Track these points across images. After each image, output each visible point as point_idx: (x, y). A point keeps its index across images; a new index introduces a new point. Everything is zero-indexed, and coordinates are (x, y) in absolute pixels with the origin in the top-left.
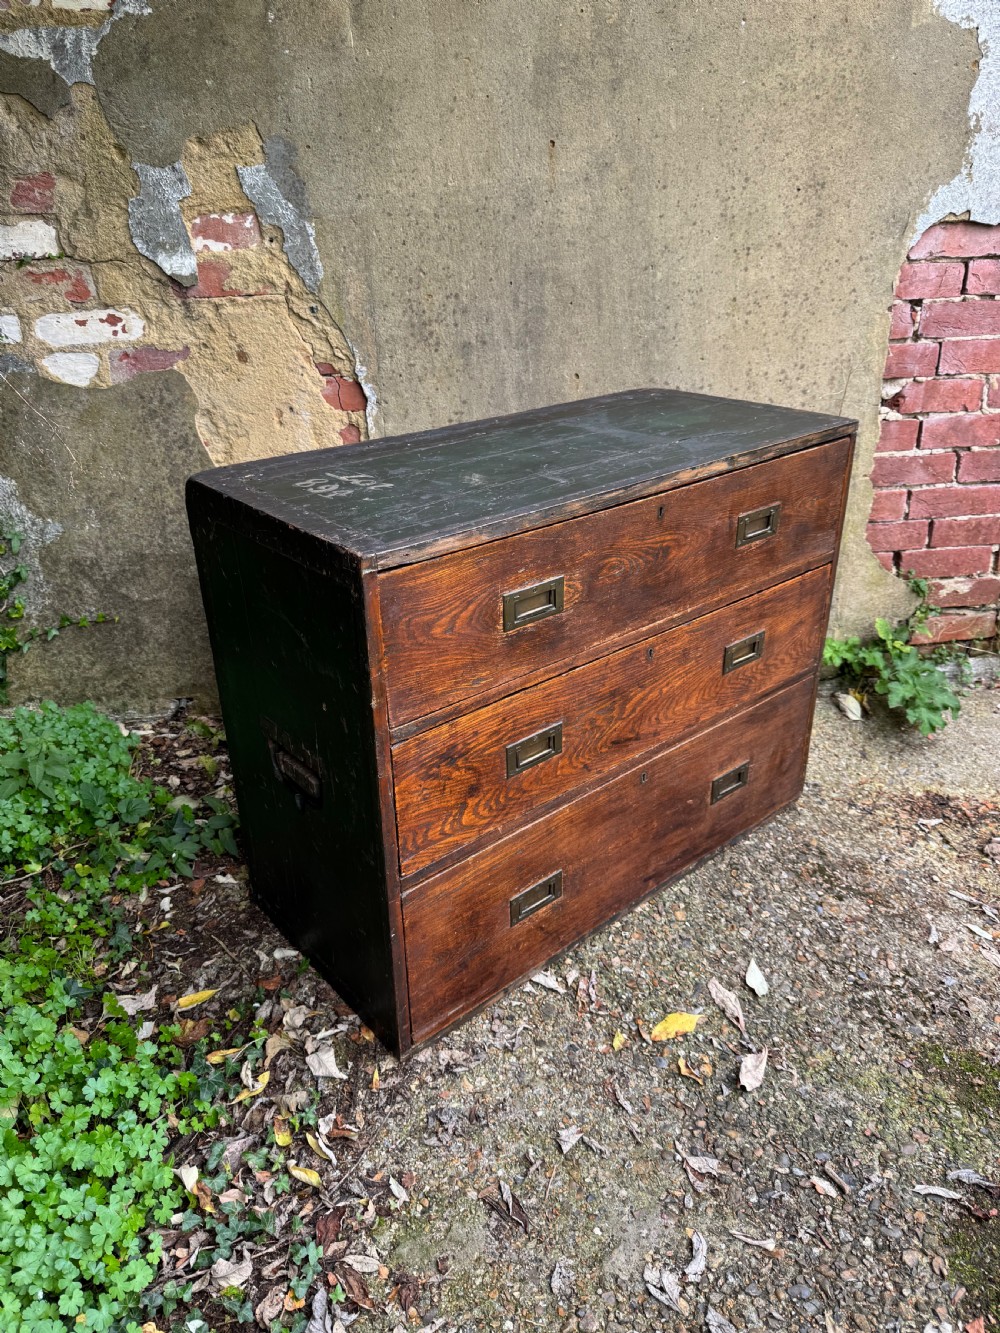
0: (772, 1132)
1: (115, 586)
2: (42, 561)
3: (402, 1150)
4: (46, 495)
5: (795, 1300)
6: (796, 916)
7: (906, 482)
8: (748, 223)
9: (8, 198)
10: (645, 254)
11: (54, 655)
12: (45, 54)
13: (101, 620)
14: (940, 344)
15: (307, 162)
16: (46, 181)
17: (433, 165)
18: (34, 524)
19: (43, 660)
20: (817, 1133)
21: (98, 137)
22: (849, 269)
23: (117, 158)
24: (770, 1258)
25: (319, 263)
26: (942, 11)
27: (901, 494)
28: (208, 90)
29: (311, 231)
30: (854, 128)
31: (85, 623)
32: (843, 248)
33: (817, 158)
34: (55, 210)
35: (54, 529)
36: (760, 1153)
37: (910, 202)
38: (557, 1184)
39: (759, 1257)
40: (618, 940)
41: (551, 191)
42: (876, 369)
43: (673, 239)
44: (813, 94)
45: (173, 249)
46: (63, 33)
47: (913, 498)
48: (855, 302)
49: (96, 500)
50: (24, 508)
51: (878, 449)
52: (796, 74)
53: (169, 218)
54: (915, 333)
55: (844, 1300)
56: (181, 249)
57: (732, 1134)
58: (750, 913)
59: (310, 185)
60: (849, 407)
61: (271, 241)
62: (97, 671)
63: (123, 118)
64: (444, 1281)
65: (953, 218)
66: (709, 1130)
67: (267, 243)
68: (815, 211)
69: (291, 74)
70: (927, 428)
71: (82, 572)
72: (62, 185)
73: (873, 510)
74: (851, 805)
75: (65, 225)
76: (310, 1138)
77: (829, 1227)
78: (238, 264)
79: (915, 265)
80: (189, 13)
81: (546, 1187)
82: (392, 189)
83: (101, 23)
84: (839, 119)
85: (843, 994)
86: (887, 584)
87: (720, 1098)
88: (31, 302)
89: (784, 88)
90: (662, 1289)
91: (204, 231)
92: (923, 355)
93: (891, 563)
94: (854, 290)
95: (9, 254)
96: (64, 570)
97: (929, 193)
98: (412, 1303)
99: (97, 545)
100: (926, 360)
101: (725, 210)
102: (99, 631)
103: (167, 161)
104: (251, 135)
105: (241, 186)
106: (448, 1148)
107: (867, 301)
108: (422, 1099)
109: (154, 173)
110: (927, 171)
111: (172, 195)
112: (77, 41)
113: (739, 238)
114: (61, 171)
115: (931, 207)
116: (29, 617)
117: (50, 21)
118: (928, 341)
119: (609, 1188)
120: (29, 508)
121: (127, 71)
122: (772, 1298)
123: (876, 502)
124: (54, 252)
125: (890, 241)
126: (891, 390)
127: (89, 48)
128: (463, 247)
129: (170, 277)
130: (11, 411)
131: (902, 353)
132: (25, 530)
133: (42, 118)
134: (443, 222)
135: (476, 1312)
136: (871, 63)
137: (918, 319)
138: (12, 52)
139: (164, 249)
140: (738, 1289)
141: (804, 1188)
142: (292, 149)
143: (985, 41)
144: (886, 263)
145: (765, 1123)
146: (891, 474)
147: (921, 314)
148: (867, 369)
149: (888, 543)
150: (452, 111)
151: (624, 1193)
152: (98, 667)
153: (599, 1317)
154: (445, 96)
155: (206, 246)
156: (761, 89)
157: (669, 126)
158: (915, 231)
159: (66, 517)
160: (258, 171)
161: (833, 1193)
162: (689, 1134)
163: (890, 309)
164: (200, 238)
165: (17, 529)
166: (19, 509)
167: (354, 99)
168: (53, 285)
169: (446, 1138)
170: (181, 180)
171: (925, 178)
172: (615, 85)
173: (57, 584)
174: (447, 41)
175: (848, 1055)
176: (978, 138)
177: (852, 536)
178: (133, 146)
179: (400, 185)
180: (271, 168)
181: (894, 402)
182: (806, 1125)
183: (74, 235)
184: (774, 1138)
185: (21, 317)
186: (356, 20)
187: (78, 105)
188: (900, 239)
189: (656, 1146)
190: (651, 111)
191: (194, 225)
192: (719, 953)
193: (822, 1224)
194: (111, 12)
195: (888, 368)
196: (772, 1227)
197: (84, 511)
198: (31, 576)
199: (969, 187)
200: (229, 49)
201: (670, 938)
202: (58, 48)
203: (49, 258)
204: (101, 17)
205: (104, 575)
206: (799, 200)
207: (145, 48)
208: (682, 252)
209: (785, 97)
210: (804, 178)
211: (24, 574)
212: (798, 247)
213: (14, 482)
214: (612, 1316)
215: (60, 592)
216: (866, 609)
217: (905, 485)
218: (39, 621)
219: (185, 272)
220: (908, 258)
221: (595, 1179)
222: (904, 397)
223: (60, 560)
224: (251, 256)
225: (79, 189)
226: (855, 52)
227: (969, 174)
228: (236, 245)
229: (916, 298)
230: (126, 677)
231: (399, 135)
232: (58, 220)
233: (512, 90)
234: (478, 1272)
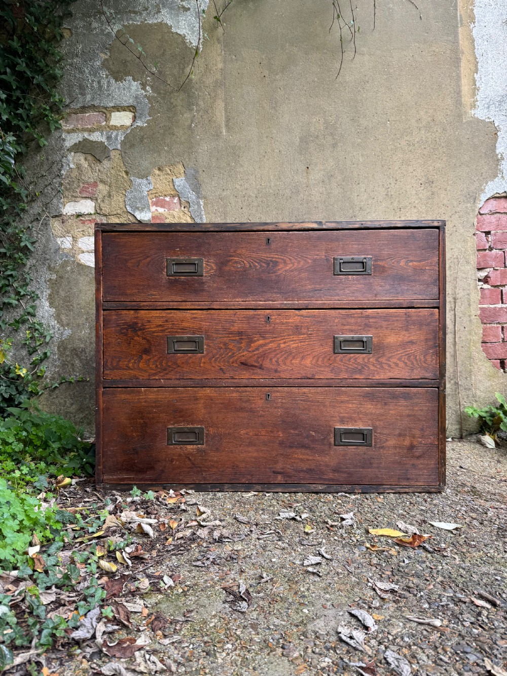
0: (440, 579)
1: (91, 362)
2: (59, 348)
3: (178, 567)
4: (67, 316)
5: (458, 652)
6: (457, 504)
7: (499, 321)
8: (399, 198)
9: (78, 191)
10: (351, 211)
11: (54, 398)
12: (104, 140)
13: (81, 380)
14: (504, 252)
15: (203, 177)
16: (95, 184)
17: (256, 177)
18: (59, 330)
19: (48, 401)
20: (474, 581)
21: (119, 168)
22: (451, 217)
23: (125, 176)
24: (438, 631)
25: (204, 216)
26: (476, 116)
27: (498, 327)
28: (165, 151)
29: (202, 203)
30: (444, 160)
31: (72, 381)
32: (446, 208)
33: (428, 171)
34: (96, 196)
35: (68, 332)
36: (432, 587)
37: (476, 189)
38: (280, 588)
39: (429, 630)
40: (339, 506)
41: (307, 187)
42: (472, 262)
43: (364, 205)
44: (423, 147)
45: (142, 210)
46: (112, 133)
47: (504, 329)
48: (456, 231)
49: (90, 319)
50: (56, 322)
51: (480, 303)
52: (414, 140)
53: (143, 198)
54: (490, 247)
55: (501, 654)
56: (146, 210)
57: (411, 579)
58: (426, 501)
59: (203, 185)
60: (461, 280)
61: (184, 208)
62: (73, 409)
63: (129, 161)
64: (187, 621)
65: (498, 195)
66: (394, 576)
67: (183, 208)
68: (430, 193)
69: (199, 145)
70: (505, 293)
71: (76, 355)
72: (101, 186)
73: (483, 335)
74: (492, 478)
75: (99, 201)
76: (118, 554)
77: (486, 621)
78: (169, 217)
79: (484, 216)
80: (161, 125)
81: (271, 590)
82: (238, 187)
83: (127, 129)
84: (436, 156)
85: (491, 532)
86: (499, 377)
87: (402, 564)
88: (79, 231)
89: (409, 145)
90: (351, 638)
91: (156, 204)
92: (496, 257)
93: (499, 365)
94: (455, 226)
95: (74, 213)
96: (68, 353)
97: (484, 185)
98: (160, 629)
99: (86, 341)
100: (498, 260)
101: (388, 192)
102: (79, 386)
103: (145, 176)
104: (180, 167)
105: (174, 186)
106: (208, 568)
107: (463, 231)
108: (197, 550)
109: (139, 181)
110: (481, 176)
111: (145, 189)
112: (117, 135)
113: (395, 204)
114: (102, 181)
115: (486, 191)
116: (46, 377)
117: (108, 129)
118: (497, 251)
119: (318, 594)
120: (58, 322)
121: (134, 145)
122: (440, 650)
123: (484, 330)
124: (93, 212)
125: (469, 205)
126: (483, 274)
127: (121, 137)
128: (268, 209)
129: (139, 221)
130: (60, 277)
131: (485, 256)
132: (54, 332)
133: (98, 162)
134: (259, 199)
135: (206, 638)
136: (447, 135)
137: (490, 240)
138: (91, 139)
139: (139, 210)
140: (412, 644)
141: (465, 603)
142: (197, 172)
143: (498, 126)
144: (469, 214)
145: (435, 575)
146: (490, 316)
147: (490, 238)
148: (468, 262)
149: (495, 354)
150: (264, 157)
151: (328, 596)
152: (74, 406)
153: (299, 651)
154: (262, 151)
155: (156, 210)
156: (399, 146)
157: (359, 160)
158: (480, 201)
159: (74, 327)
160: (182, 180)
161: (488, 606)
162: (379, 576)
163: (474, 234)
164: (154, 207)
165: (51, 332)
166: (53, 322)
167: (224, 153)
168: (90, 225)
169: (208, 562)
170: (149, 183)
171: (481, 178)
172: (334, 146)
173: (63, 360)
174: (263, 132)
175: (496, 554)
176: (503, 162)
177: (474, 348)
178: (132, 171)
179: (241, 185)
180: (187, 179)
181: (486, 280)
182: (466, 578)
183: (102, 205)
184: (442, 582)
185: (73, 238)
186: (227, 126)
187: (113, 157)
188: (473, 204)
189: (354, 579)
190: (351, 155)
191: (152, 201)
192: (405, 513)
193: (480, 618)
194: (132, 125)
195: (479, 263)
196: (440, 617)
197: (83, 324)
198: (52, 356)
199: (503, 182)
200: (175, 137)
201: (373, 507)
202: (109, 138)
203: (91, 214)
204: (127, 128)
205: (87, 357)
206: (422, 188)
207: (143, 137)
208: (368, 210)
209: (410, 148)
210: (424, 180)
211: (48, 354)
212: (424, 208)
213: (54, 310)
214: (310, 650)
215: (64, 365)
216: (489, 392)
217: (499, 323)
218: (50, 380)
219: (146, 219)
220: (479, 212)
221: (308, 590)
222: (490, 277)
223: (67, 348)
224: (175, 213)
225: (107, 188)
226: (439, 131)
227: (502, 177)
228: (169, 210)
229: (487, 230)
230: (87, 412)
231: (242, 166)
232: (97, 200)
233: (290, 148)
234: (213, 620)
